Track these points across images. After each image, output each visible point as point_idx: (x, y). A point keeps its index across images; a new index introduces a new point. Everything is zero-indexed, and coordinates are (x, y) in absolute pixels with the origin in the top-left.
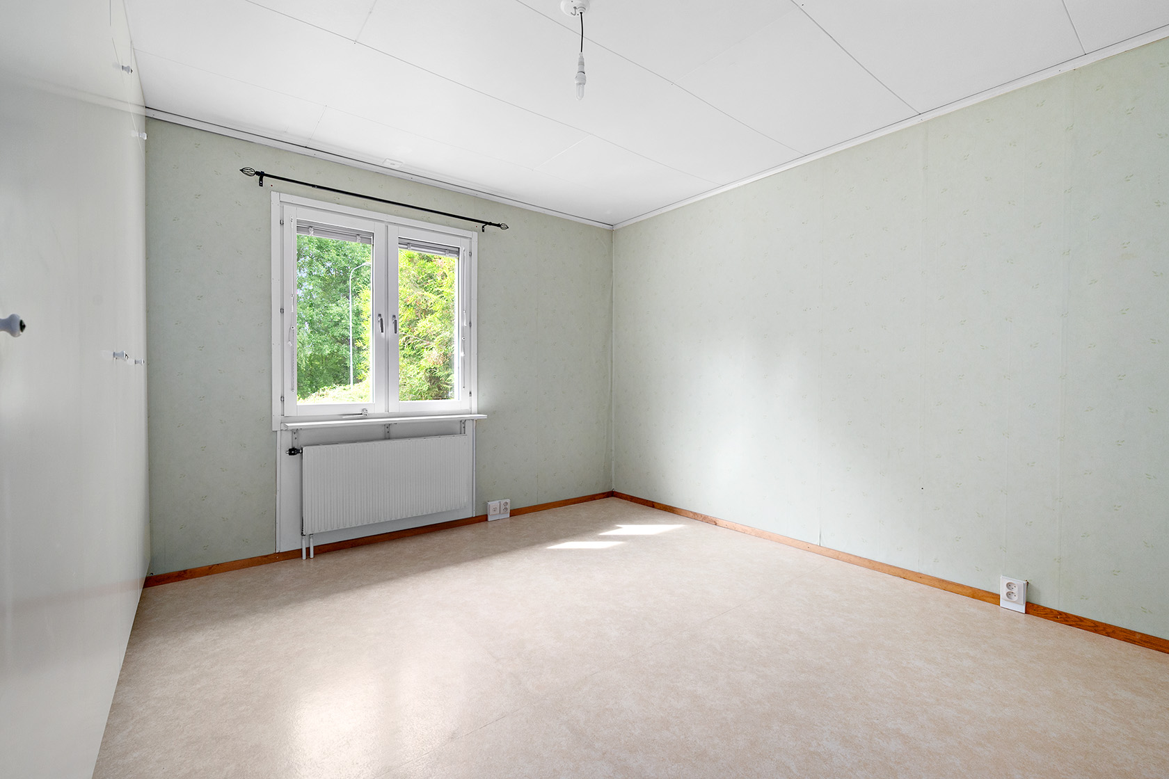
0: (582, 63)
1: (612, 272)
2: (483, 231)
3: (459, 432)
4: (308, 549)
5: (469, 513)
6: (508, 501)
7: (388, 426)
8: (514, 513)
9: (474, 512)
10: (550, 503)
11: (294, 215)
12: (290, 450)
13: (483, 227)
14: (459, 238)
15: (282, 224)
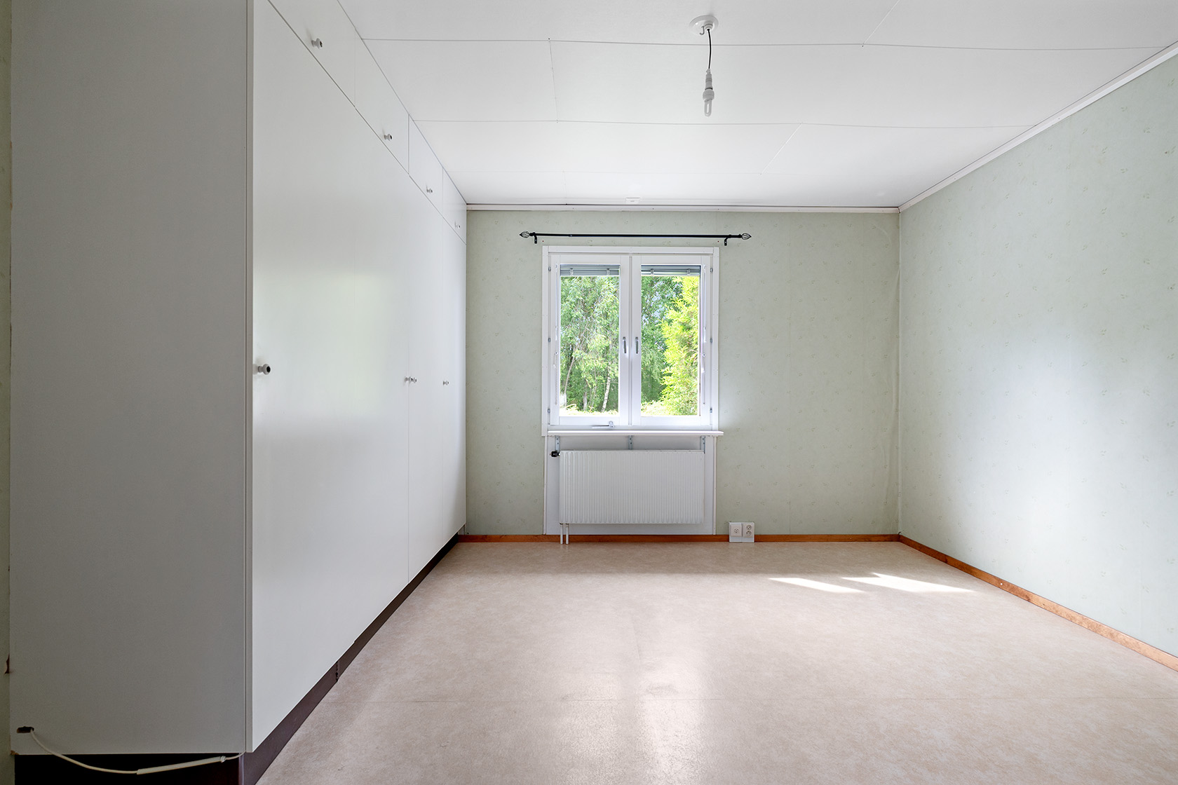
0: (709, 79)
1: (898, 263)
2: (726, 244)
3: (699, 447)
4: (564, 536)
5: (709, 530)
6: (752, 525)
7: (631, 438)
8: (759, 539)
9: (715, 530)
10: (807, 536)
11: (559, 261)
12: (553, 453)
13: (725, 240)
14: (700, 256)
15: (550, 270)
